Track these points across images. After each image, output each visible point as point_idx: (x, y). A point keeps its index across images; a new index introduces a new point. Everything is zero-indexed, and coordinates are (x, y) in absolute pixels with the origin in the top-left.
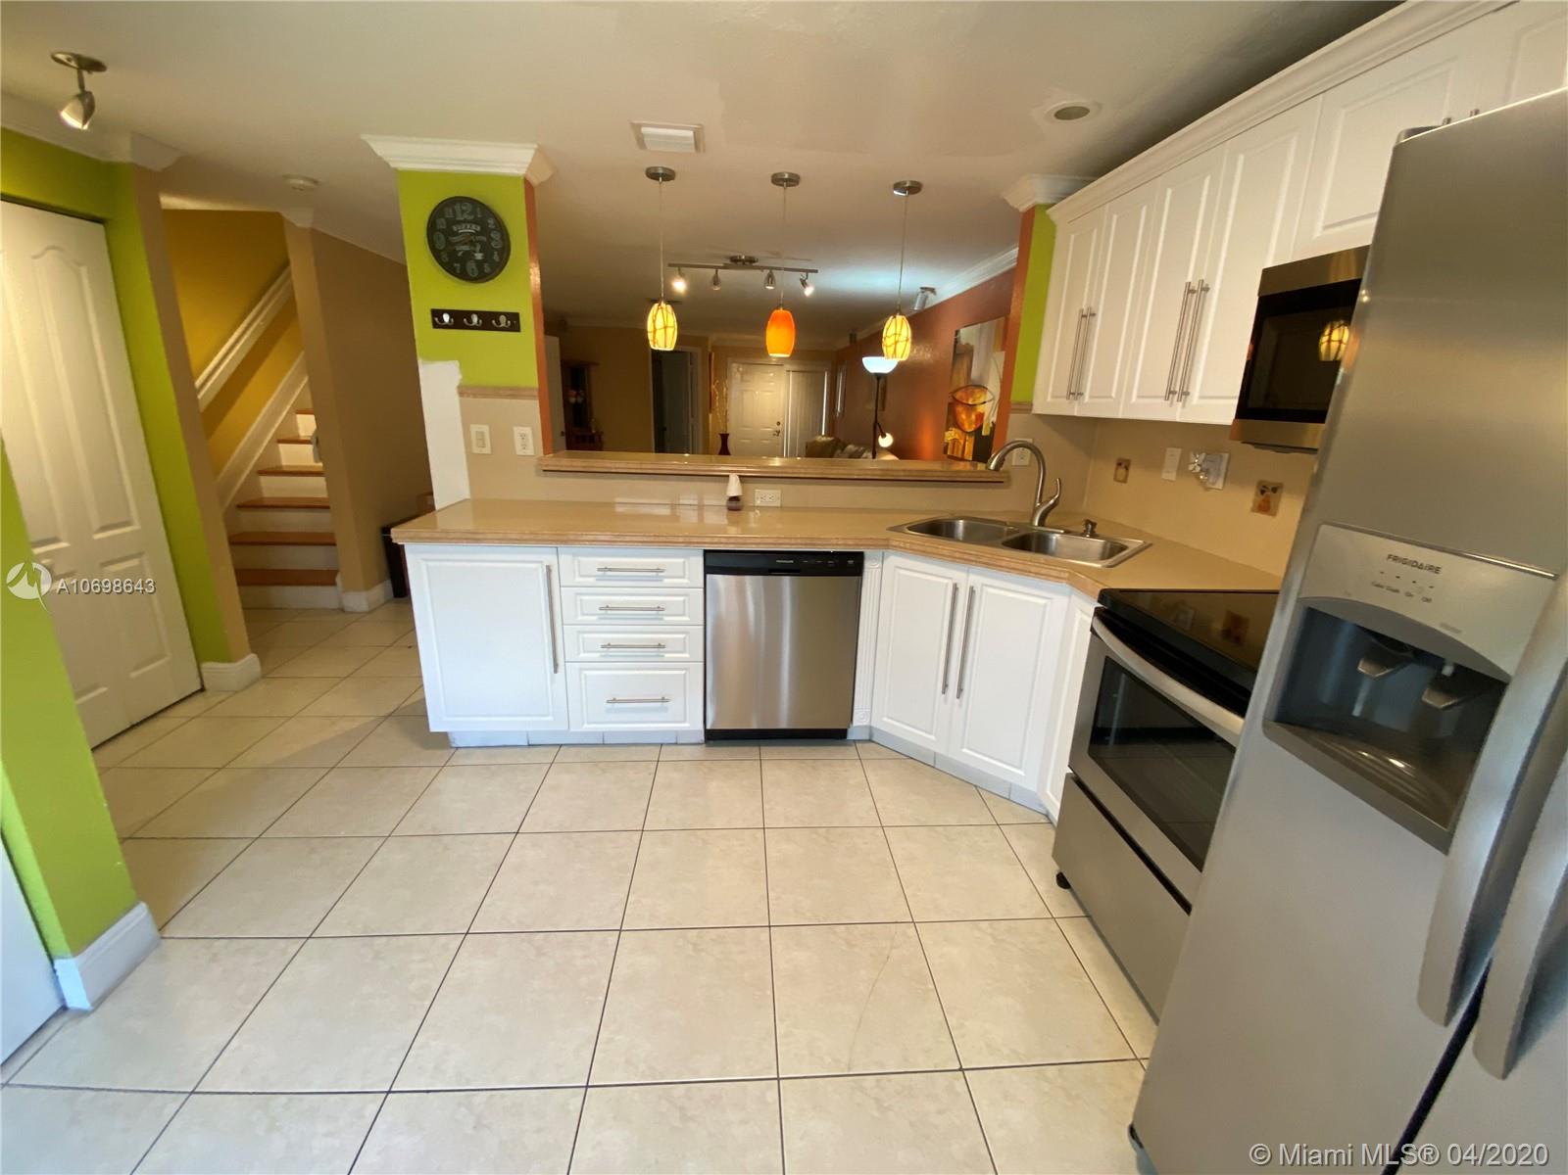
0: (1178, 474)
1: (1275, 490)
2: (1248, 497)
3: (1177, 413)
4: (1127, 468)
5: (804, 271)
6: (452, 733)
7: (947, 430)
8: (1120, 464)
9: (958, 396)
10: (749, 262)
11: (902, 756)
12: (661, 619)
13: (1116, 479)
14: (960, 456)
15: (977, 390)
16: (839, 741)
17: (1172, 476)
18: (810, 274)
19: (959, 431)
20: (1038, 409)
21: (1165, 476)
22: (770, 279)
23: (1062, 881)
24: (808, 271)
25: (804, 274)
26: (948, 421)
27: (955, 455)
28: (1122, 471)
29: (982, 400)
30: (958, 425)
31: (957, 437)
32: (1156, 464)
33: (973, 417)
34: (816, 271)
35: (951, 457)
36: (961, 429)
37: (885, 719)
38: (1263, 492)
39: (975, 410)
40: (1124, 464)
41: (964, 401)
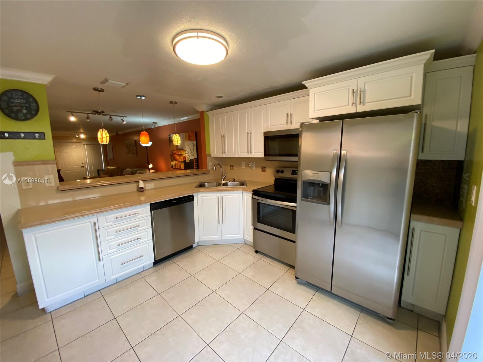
0: (245, 167)
1: (265, 168)
2: (260, 170)
3: (249, 156)
4: (233, 167)
5: (122, 116)
6: (47, 306)
7: (172, 161)
8: (231, 166)
9: (174, 152)
10: (102, 113)
11: (208, 246)
12: (138, 230)
13: (231, 169)
14: (179, 168)
15: (182, 151)
16: (191, 249)
17: (244, 168)
18: (124, 118)
19: (177, 162)
20: (213, 155)
21: (242, 168)
22: (111, 118)
23: (257, 252)
24: (123, 117)
25: (122, 118)
26: (171, 159)
27: (177, 168)
28: (232, 167)
29: (184, 153)
30: (175, 160)
31: (176, 163)
32: (240, 165)
33: (182, 158)
34: (126, 117)
35: (176, 169)
36: (177, 161)
37: (204, 237)
38: (263, 168)
39: (182, 156)
40: (232, 166)
41: (177, 154)
